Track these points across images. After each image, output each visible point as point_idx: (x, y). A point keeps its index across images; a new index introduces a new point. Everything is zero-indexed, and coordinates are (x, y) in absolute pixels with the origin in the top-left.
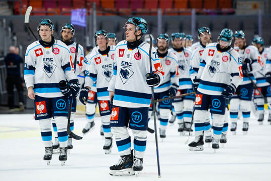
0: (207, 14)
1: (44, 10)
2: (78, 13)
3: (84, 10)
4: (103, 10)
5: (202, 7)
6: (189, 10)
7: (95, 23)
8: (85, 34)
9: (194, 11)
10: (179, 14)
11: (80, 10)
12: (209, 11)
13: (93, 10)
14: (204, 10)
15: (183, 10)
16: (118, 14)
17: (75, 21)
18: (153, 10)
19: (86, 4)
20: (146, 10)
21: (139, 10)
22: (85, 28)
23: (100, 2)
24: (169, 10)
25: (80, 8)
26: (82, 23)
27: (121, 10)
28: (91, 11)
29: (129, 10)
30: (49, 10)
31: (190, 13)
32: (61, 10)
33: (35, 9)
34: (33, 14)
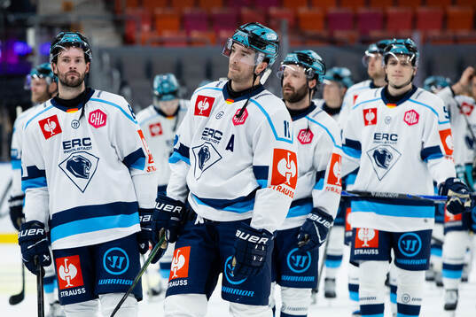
4: (303, 34)
27: (340, 34)
30: (195, 35)
32: (218, 35)
33: (167, 35)
34: (161, 43)
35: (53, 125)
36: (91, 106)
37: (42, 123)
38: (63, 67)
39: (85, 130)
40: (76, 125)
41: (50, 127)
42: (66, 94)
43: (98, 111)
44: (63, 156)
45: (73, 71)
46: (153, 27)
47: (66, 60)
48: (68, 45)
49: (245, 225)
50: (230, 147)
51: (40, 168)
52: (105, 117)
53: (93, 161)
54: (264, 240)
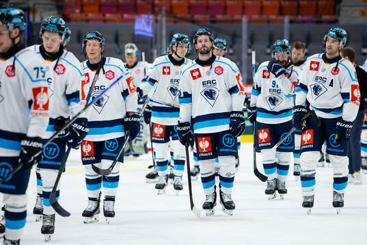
0: (304, 22)
1: (101, 16)
2: (143, 20)
3: (151, 17)
4: (175, 17)
5: (298, 14)
6: (281, 17)
7: (164, 32)
8: (152, 47)
9: (287, 19)
10: (268, 22)
11: (146, 16)
12: (305, 18)
13: (162, 17)
14: (300, 17)
15: (273, 17)
16: (193, 22)
17: (140, 30)
18: (237, 17)
19: (153, 9)
20: (228, 17)
21: (219, 17)
22: (151, 38)
23: (171, 7)
24: (256, 17)
25: (145, 13)
26: (148, 33)
27: (197, 17)
28: (159, 18)
29: (207, 17)
30: (108, 16)
31: (283, 22)
32: (122, 16)
33: (90, 15)
34: (87, 21)
35: (197, 73)
36: (215, 64)
37: (192, 72)
38: (199, 45)
39: (213, 76)
40: (209, 73)
41: (196, 74)
42: (203, 58)
43: (219, 67)
44: (202, 89)
45: (204, 46)
46: (82, 11)
47: (201, 42)
48: (201, 34)
49: (340, 119)
50: (331, 84)
51: (189, 93)
52: (222, 69)
53: (217, 91)
54: (351, 126)
